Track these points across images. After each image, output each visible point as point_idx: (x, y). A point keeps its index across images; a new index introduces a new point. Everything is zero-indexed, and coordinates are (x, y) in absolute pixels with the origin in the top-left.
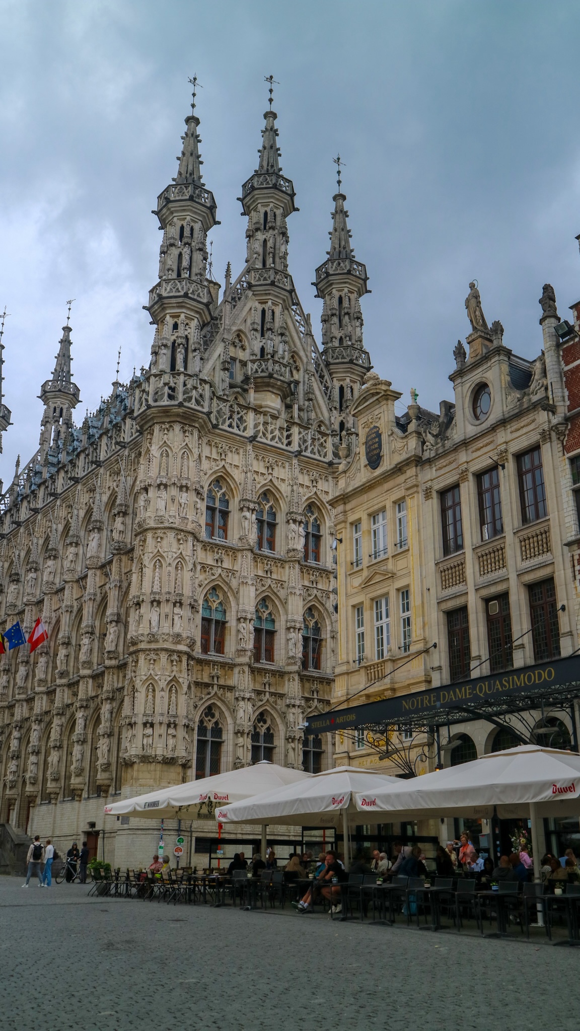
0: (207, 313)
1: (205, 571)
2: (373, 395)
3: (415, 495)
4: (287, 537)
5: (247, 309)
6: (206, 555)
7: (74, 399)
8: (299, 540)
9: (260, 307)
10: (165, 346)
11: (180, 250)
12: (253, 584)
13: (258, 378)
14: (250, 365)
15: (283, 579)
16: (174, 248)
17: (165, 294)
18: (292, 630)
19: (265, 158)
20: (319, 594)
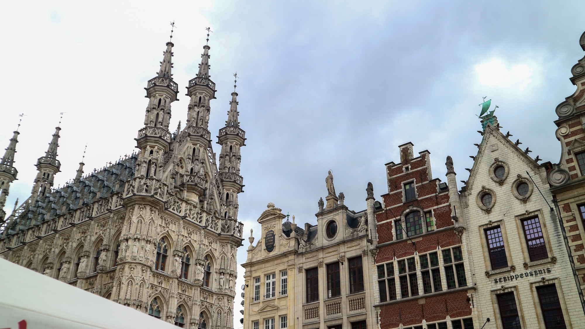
0: (168, 147)
1: (153, 288)
2: (272, 214)
3: (293, 269)
4: (195, 272)
5: (186, 147)
6: (154, 279)
7: (57, 170)
8: (201, 275)
9: (193, 147)
10: (145, 162)
11: (158, 111)
12: (177, 298)
13: (189, 185)
14: (185, 177)
15: (191, 295)
16: (155, 110)
17: (149, 135)
18: (193, 324)
19: (203, 69)
20: (207, 305)
